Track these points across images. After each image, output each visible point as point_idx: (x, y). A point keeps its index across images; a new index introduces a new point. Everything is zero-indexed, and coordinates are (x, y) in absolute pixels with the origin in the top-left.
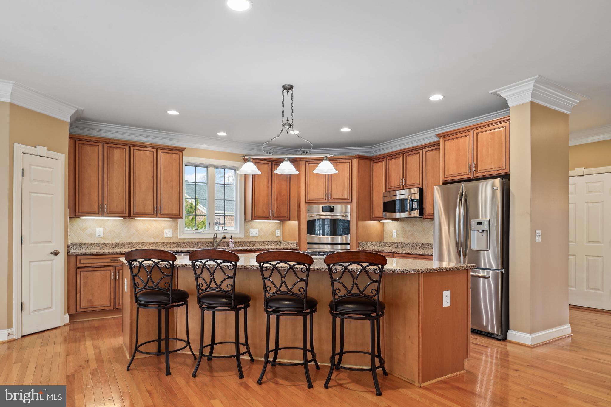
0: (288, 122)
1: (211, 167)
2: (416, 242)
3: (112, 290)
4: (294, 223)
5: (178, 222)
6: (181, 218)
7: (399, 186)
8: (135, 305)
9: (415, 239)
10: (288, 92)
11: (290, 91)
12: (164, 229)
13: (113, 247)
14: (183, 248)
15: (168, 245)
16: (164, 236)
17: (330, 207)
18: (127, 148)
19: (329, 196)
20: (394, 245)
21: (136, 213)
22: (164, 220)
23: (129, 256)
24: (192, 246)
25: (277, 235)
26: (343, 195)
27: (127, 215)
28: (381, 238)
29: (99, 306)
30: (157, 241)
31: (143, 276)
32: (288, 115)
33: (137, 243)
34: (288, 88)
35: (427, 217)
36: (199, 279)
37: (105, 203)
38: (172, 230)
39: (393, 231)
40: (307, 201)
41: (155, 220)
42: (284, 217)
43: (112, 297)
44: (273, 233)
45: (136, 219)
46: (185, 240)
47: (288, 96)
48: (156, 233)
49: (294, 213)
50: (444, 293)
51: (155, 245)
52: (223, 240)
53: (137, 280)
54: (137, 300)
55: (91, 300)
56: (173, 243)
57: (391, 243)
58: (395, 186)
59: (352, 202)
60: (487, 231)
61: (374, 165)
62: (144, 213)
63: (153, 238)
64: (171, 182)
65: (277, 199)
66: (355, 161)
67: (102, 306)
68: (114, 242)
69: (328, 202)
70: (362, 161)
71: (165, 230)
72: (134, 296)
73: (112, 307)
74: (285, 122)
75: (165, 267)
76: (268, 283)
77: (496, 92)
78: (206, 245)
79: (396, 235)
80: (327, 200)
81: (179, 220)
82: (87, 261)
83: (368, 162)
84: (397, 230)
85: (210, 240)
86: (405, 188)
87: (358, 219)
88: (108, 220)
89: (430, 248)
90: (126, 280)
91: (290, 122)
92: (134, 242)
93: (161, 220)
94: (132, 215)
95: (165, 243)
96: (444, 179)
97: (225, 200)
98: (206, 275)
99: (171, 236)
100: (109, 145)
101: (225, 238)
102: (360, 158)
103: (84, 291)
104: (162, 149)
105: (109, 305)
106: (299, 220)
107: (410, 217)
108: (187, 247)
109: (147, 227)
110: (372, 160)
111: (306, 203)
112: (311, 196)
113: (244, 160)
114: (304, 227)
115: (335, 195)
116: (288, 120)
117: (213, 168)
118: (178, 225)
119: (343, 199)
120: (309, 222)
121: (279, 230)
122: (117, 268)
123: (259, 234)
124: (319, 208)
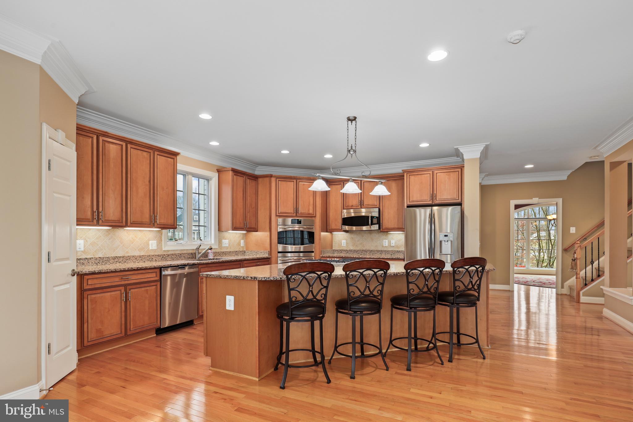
0: (352, 149)
1: (190, 175)
2: (365, 249)
3: (123, 314)
4: (263, 234)
5: (162, 233)
6: (175, 228)
7: (356, 206)
9: (364, 247)
10: (352, 122)
11: (354, 122)
12: (149, 240)
13: (97, 262)
14: (167, 261)
15: (154, 258)
16: (149, 248)
17: (298, 220)
18: (124, 145)
19: (297, 210)
20: (344, 252)
21: (133, 221)
22: (149, 231)
24: (176, 258)
25: (241, 246)
26: (308, 210)
27: (124, 224)
28: (331, 247)
29: (109, 335)
30: (142, 254)
32: (352, 142)
33: (123, 257)
34: (352, 120)
35: (383, 230)
38: (157, 242)
39: (343, 241)
40: (277, 214)
41: (140, 230)
42: (254, 228)
43: (123, 322)
44: (239, 244)
45: (125, 228)
46: (168, 252)
47: (352, 126)
48: (141, 244)
49: (265, 225)
51: (141, 259)
55: (100, 329)
56: (158, 256)
57: (341, 250)
58: (353, 205)
59: (315, 216)
60: (452, 241)
61: (331, 187)
62: (141, 222)
63: (139, 250)
64: (166, 188)
65: (249, 211)
67: (113, 334)
68: (97, 256)
69: (296, 216)
71: (150, 242)
73: (123, 334)
74: (350, 148)
78: (188, 257)
79: (345, 243)
80: (295, 214)
82: (95, 281)
84: (346, 240)
85: (192, 252)
86: (363, 207)
87: (321, 231)
88: (90, 229)
89: (379, 253)
91: (354, 148)
92: (119, 256)
93: (146, 230)
94: (129, 224)
95: (151, 256)
96: (409, 203)
97: (199, 210)
99: (156, 248)
103: (92, 319)
104: (159, 151)
105: (119, 332)
106: (270, 231)
107: (370, 230)
108: (171, 259)
109: (132, 238)
110: (328, 182)
111: (276, 216)
112: (281, 210)
113: (218, 171)
114: (275, 237)
115: (302, 210)
116: (352, 147)
117: (191, 176)
118: (162, 236)
119: (309, 214)
120: (279, 233)
121: (243, 241)
122: (128, 287)
123: (229, 245)
124: (289, 220)
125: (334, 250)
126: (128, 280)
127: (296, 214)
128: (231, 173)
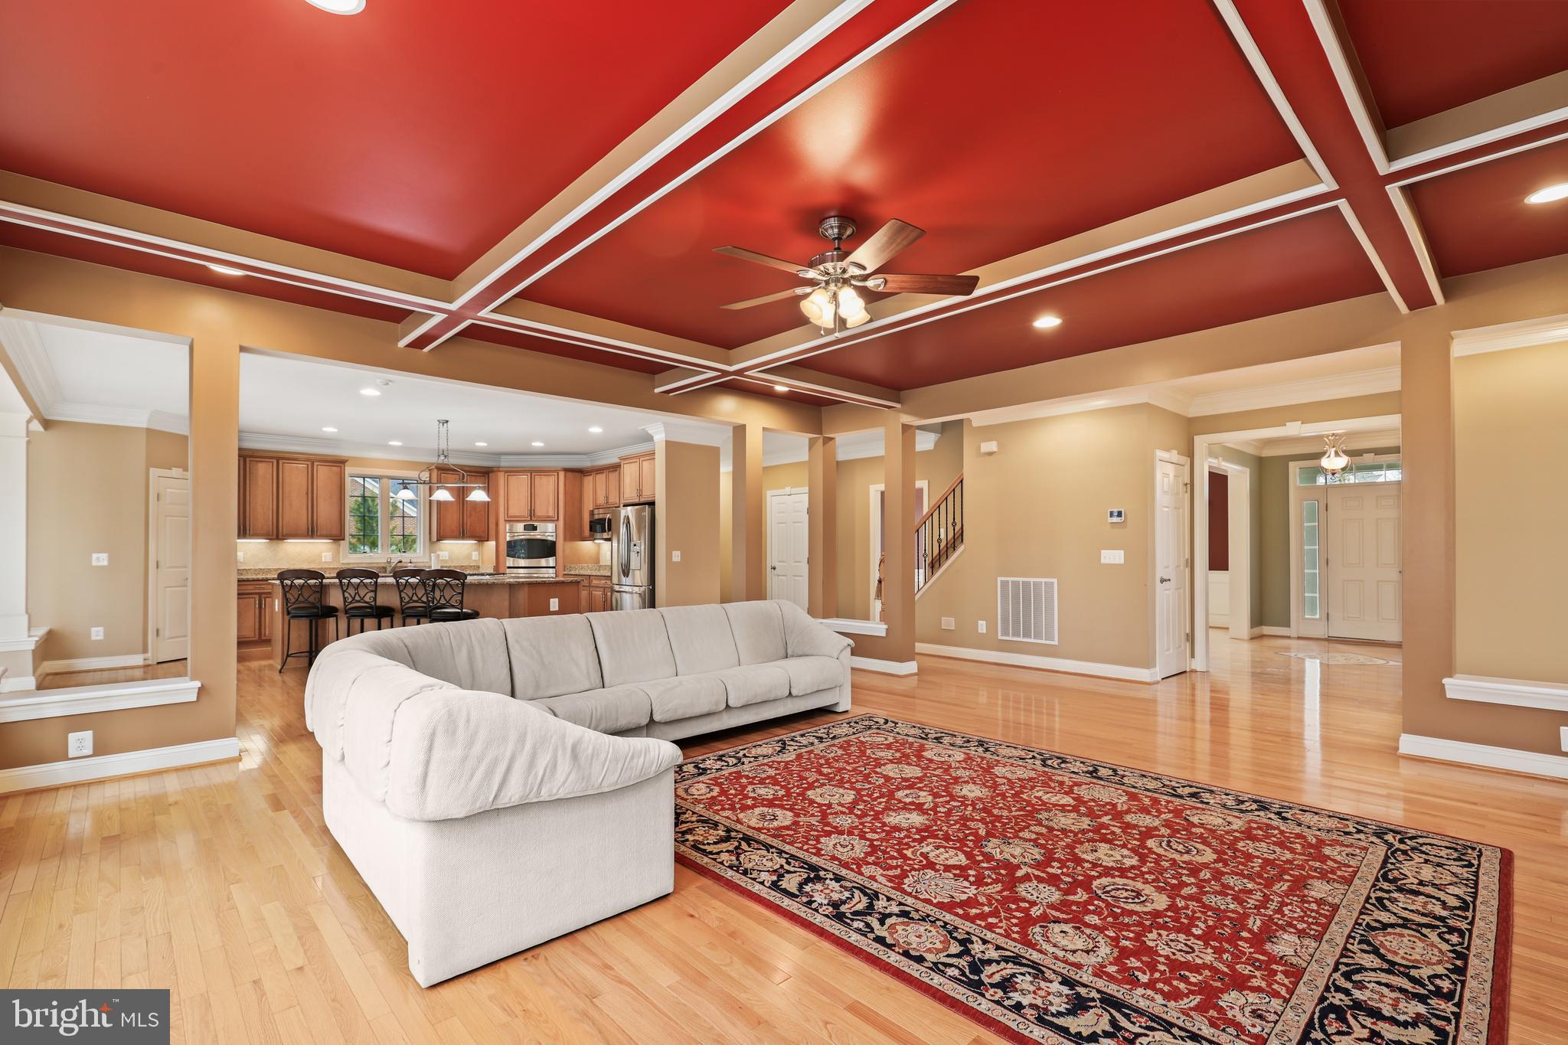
1: (385, 478)
3: (257, 620)
4: (492, 544)
5: (339, 544)
6: (344, 540)
7: (603, 504)
8: (287, 618)
10: (443, 424)
12: (321, 552)
13: (256, 573)
15: (327, 571)
16: (321, 561)
17: (533, 525)
18: (275, 461)
19: (532, 513)
21: (285, 534)
22: (322, 543)
23: (282, 576)
25: (473, 558)
26: (548, 513)
27: (275, 537)
28: (597, 560)
30: (312, 565)
31: (295, 593)
36: (345, 593)
37: (248, 523)
38: (331, 552)
39: (607, 552)
41: (309, 543)
42: (481, 537)
43: (257, 627)
44: (469, 556)
45: (285, 541)
46: (348, 564)
48: (311, 557)
49: (492, 532)
50: (551, 600)
52: (399, 564)
53: (288, 595)
54: (288, 613)
56: (334, 568)
57: (606, 566)
58: (600, 504)
59: (558, 520)
60: (640, 552)
61: (585, 478)
62: (296, 534)
63: (308, 562)
64: (330, 499)
65: (470, 515)
66: (562, 474)
68: (257, 568)
69: (531, 520)
70: (569, 474)
71: (323, 554)
72: (285, 609)
73: (257, 638)
75: (315, 585)
76: (403, 595)
77: (644, 429)
79: (609, 557)
80: (529, 517)
81: (342, 542)
83: (578, 475)
85: (384, 565)
87: (565, 539)
88: (250, 543)
90: (277, 600)
93: (318, 543)
94: (280, 537)
95: (323, 568)
96: (623, 501)
97: (403, 517)
98: (352, 591)
99: (330, 561)
100: (252, 459)
101: (401, 562)
102: (567, 470)
104: (319, 461)
105: (253, 636)
106: (497, 540)
109: (300, 550)
110: (581, 472)
111: (505, 520)
112: (510, 514)
114: (503, 548)
115: (540, 511)
117: (387, 479)
118: (339, 547)
119: (549, 517)
120: (509, 543)
121: (477, 553)
122: (263, 596)
123: (449, 558)
124: (520, 527)
125: (600, 566)
126: (263, 589)
127: (531, 517)
128: (436, 470)
